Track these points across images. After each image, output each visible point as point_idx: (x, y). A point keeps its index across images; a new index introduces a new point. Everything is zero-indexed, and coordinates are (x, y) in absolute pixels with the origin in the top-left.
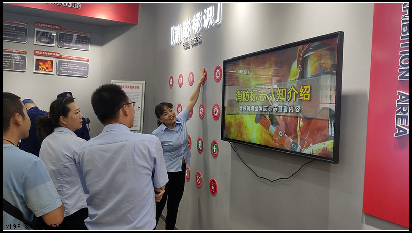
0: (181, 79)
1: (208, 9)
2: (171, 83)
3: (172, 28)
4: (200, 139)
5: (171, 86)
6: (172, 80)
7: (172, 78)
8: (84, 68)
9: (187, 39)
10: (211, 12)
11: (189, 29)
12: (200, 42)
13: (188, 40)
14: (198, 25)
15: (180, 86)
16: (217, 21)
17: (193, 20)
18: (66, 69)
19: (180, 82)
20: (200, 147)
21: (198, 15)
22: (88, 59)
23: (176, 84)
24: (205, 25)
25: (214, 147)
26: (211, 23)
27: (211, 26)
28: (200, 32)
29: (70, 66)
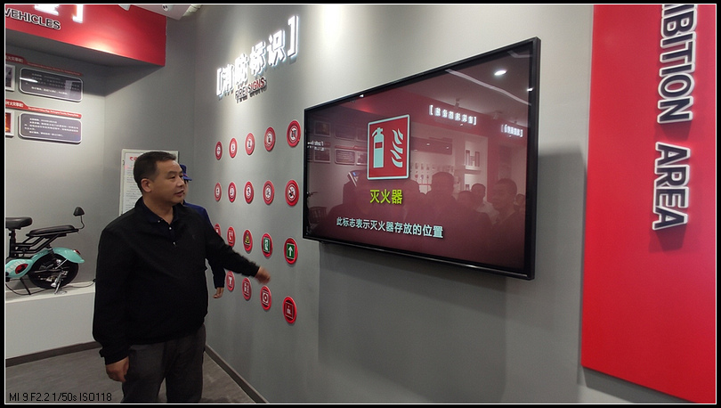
0: (233, 145)
1: (275, 36)
2: (219, 153)
3: (219, 71)
4: (267, 236)
5: (219, 157)
6: (219, 148)
7: (219, 144)
8: (72, 129)
9: (242, 85)
10: (280, 40)
11: (246, 70)
12: (264, 88)
13: (244, 86)
14: (260, 61)
15: (233, 155)
16: (290, 52)
17: (252, 56)
18: (37, 129)
19: (233, 150)
20: (267, 249)
21: (260, 46)
22: (80, 115)
23: (226, 154)
24: (271, 61)
25: (290, 249)
26: (280, 56)
27: (280, 62)
28: (263, 72)
29: (45, 125)
